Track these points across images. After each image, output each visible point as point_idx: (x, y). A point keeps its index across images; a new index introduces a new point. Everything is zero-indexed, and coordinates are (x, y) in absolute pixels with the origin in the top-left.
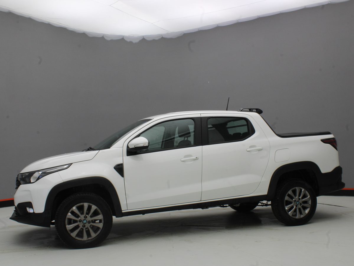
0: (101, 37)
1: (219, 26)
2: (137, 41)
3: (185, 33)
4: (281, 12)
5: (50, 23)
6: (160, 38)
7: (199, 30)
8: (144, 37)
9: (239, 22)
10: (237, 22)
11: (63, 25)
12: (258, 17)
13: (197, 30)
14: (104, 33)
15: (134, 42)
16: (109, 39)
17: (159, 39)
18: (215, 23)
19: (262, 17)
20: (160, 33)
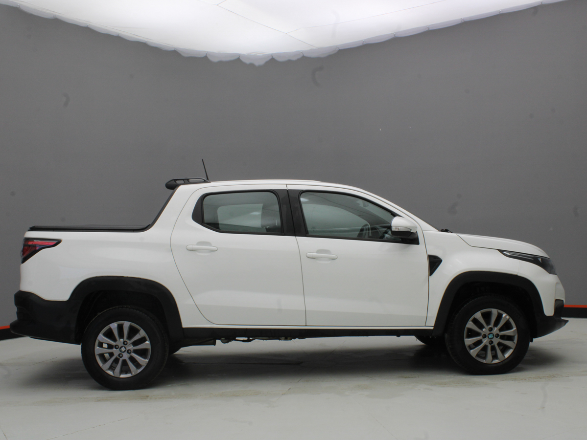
0: (202, 56)
1: (396, 36)
2: (262, 63)
3: (340, 48)
4: (501, 13)
5: (119, 35)
6: (299, 57)
7: (365, 43)
8: (274, 57)
9: (430, 29)
10: (427, 29)
11: (142, 38)
12: (463, 21)
13: (361, 44)
14: (208, 51)
15: (257, 64)
16: (215, 60)
17: (299, 60)
18: (390, 33)
19: (468, 20)
20: (300, 50)
